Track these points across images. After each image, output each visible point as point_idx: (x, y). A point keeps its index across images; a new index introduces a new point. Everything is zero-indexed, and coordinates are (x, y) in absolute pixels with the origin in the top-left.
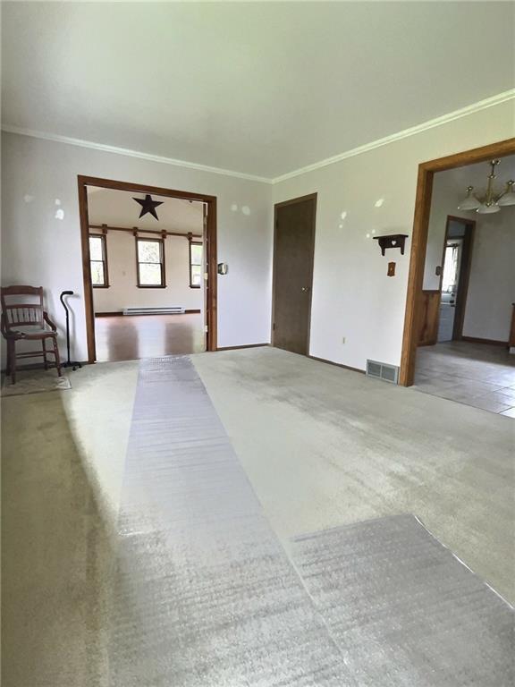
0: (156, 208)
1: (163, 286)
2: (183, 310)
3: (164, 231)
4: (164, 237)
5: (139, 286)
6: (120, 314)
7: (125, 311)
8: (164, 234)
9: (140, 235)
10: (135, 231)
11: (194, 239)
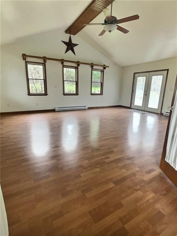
0: (74, 48)
1: (77, 94)
2: (87, 107)
3: (78, 62)
4: (78, 65)
5: (64, 94)
6: (53, 111)
7: (57, 109)
8: (78, 63)
9: (65, 64)
10: (62, 61)
11: (95, 67)
